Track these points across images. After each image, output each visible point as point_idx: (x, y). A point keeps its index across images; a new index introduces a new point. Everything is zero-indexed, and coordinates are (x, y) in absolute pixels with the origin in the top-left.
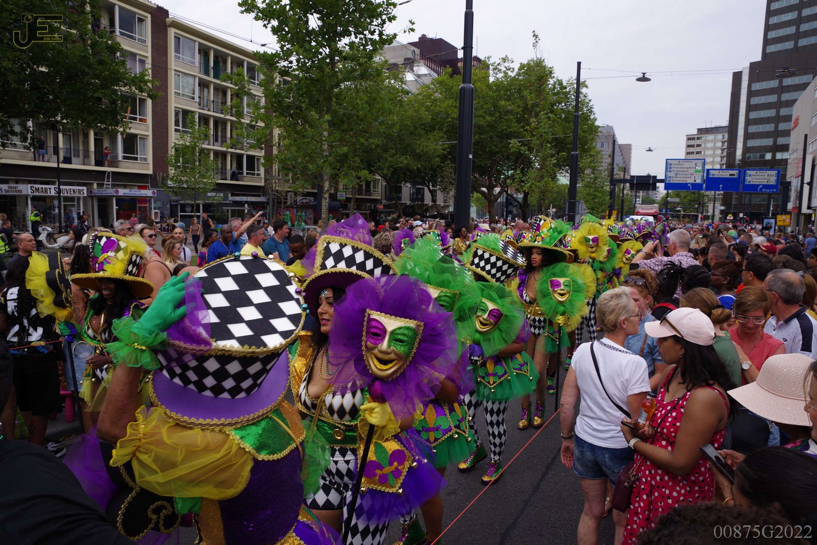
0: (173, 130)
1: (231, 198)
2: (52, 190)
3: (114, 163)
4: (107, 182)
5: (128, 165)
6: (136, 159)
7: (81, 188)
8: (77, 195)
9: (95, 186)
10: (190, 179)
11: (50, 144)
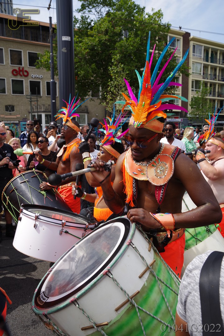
0: (191, 90)
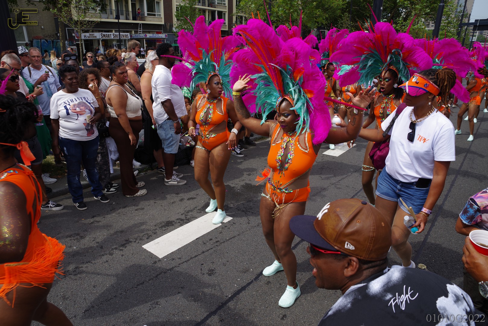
2: (112, 35)
4: (140, 30)
5: (150, 19)
6: (155, 15)
7: (127, 34)
8: (125, 38)
9: (133, 32)
10: (189, 27)
11: (108, 7)
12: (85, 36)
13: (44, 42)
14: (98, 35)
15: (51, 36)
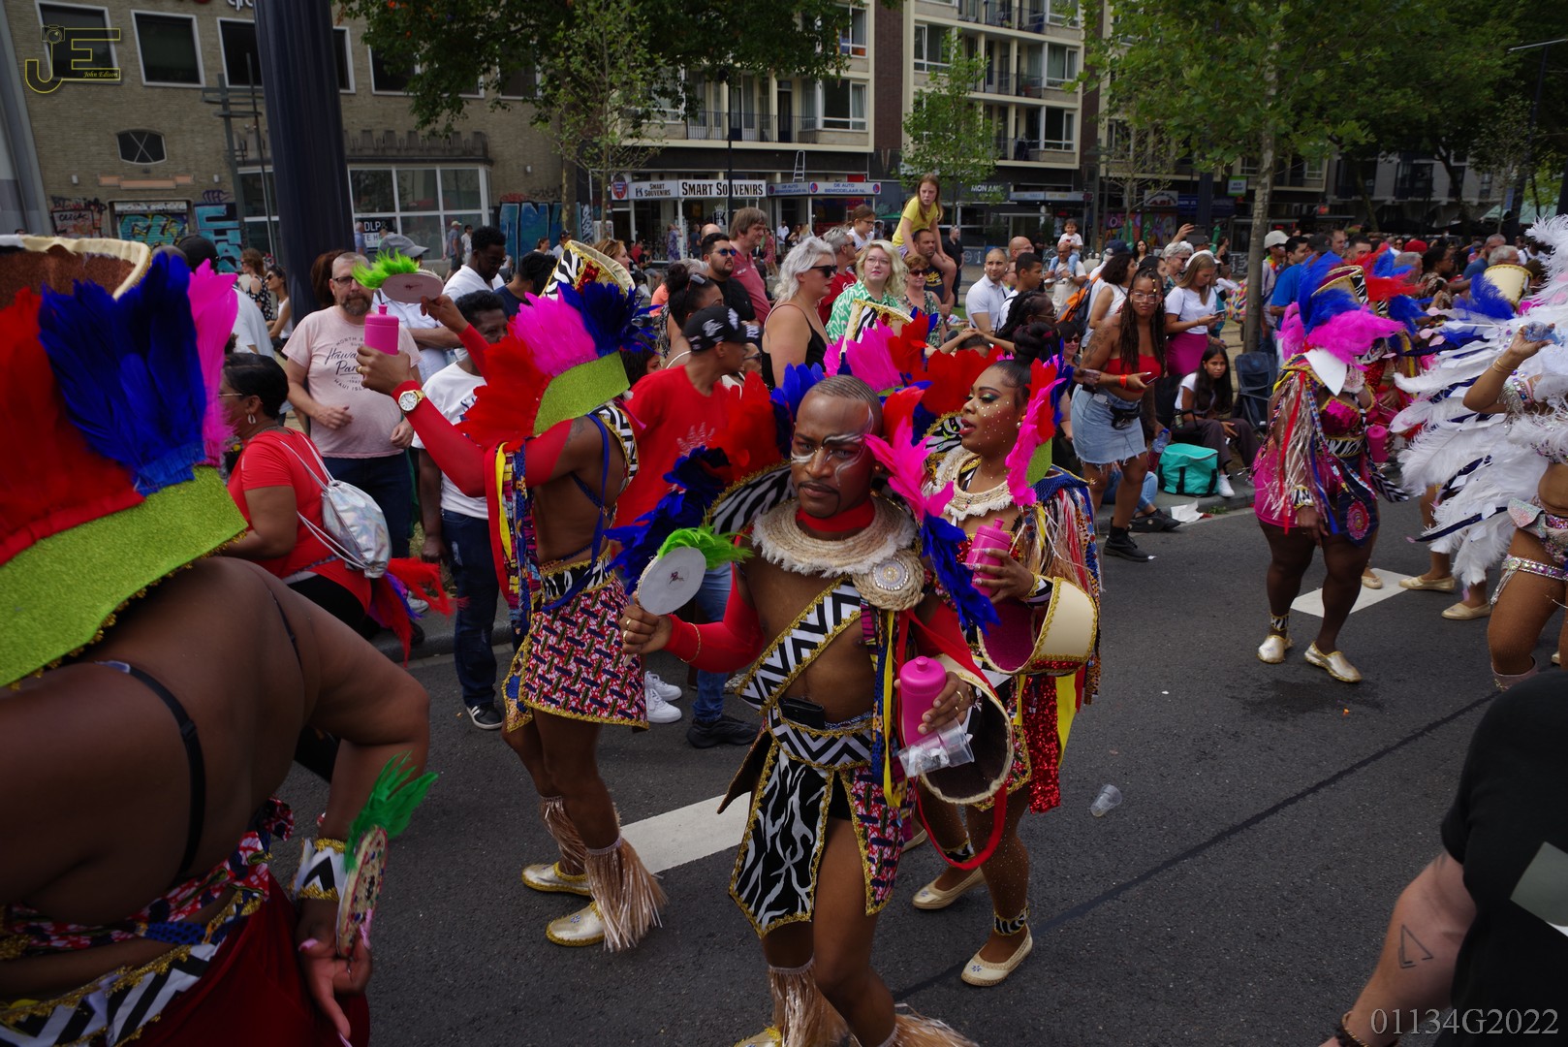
0: (912, 67)
1: (1015, 195)
2: (714, 187)
3: (809, 134)
4: (799, 171)
5: (832, 137)
6: (846, 125)
7: (757, 182)
8: (751, 195)
9: (778, 177)
10: (947, 159)
11: (710, 106)
12: (639, 191)
13: (528, 210)
14: (675, 188)
15: (547, 193)
